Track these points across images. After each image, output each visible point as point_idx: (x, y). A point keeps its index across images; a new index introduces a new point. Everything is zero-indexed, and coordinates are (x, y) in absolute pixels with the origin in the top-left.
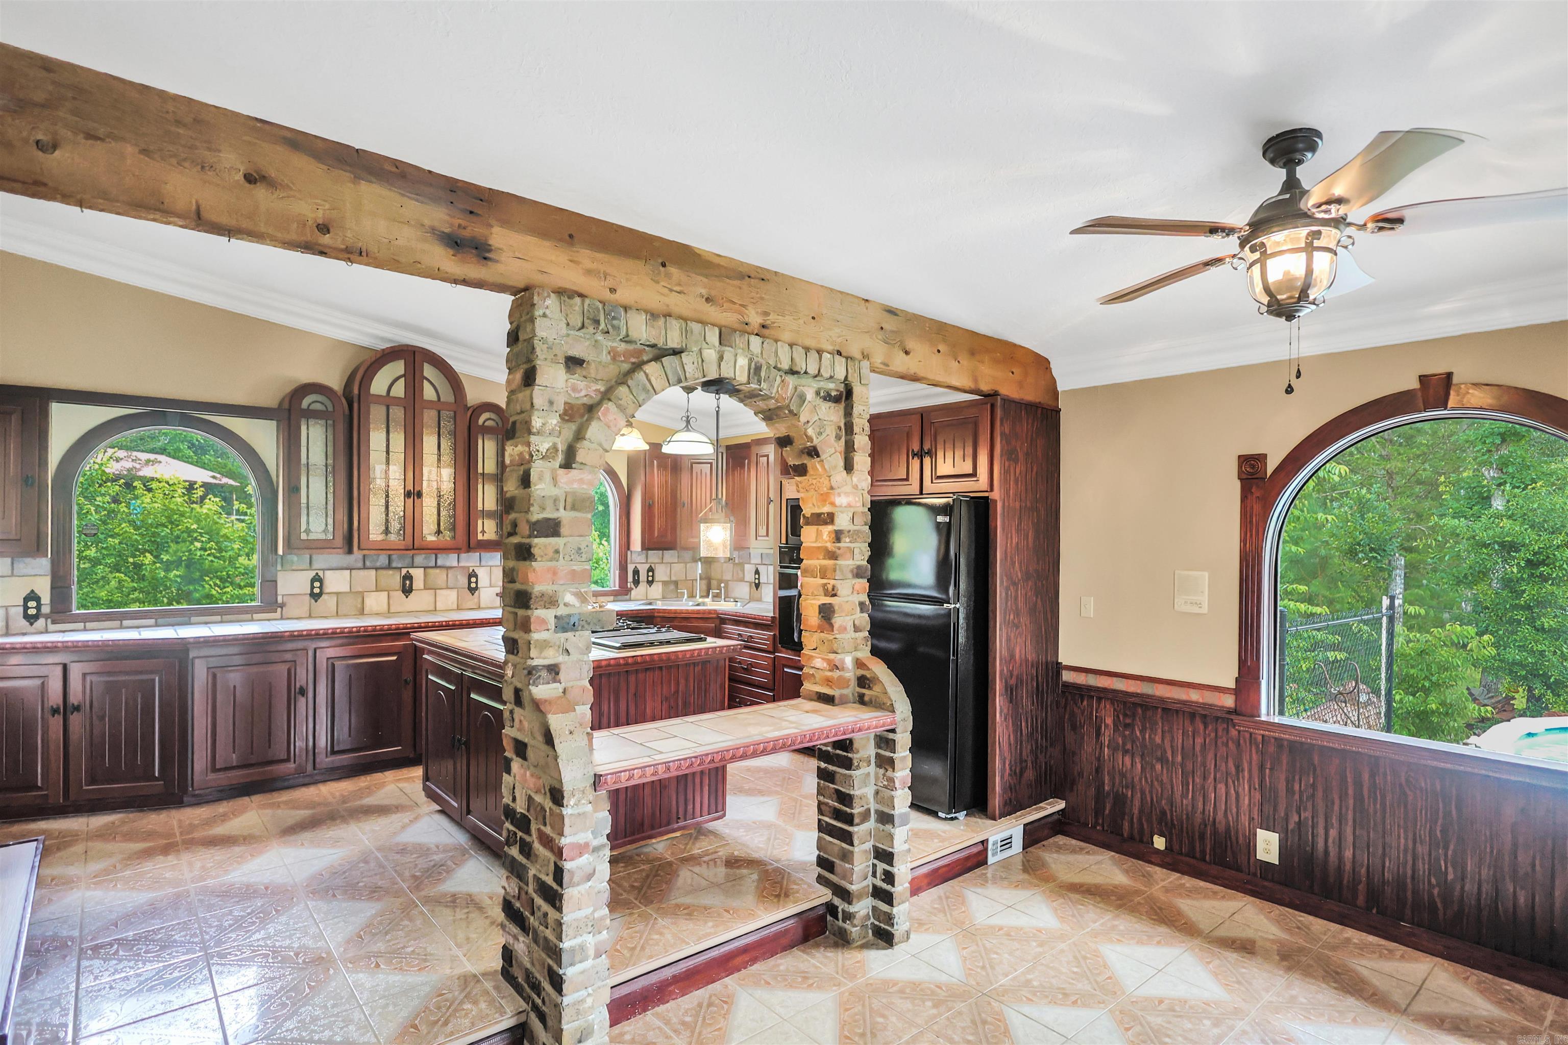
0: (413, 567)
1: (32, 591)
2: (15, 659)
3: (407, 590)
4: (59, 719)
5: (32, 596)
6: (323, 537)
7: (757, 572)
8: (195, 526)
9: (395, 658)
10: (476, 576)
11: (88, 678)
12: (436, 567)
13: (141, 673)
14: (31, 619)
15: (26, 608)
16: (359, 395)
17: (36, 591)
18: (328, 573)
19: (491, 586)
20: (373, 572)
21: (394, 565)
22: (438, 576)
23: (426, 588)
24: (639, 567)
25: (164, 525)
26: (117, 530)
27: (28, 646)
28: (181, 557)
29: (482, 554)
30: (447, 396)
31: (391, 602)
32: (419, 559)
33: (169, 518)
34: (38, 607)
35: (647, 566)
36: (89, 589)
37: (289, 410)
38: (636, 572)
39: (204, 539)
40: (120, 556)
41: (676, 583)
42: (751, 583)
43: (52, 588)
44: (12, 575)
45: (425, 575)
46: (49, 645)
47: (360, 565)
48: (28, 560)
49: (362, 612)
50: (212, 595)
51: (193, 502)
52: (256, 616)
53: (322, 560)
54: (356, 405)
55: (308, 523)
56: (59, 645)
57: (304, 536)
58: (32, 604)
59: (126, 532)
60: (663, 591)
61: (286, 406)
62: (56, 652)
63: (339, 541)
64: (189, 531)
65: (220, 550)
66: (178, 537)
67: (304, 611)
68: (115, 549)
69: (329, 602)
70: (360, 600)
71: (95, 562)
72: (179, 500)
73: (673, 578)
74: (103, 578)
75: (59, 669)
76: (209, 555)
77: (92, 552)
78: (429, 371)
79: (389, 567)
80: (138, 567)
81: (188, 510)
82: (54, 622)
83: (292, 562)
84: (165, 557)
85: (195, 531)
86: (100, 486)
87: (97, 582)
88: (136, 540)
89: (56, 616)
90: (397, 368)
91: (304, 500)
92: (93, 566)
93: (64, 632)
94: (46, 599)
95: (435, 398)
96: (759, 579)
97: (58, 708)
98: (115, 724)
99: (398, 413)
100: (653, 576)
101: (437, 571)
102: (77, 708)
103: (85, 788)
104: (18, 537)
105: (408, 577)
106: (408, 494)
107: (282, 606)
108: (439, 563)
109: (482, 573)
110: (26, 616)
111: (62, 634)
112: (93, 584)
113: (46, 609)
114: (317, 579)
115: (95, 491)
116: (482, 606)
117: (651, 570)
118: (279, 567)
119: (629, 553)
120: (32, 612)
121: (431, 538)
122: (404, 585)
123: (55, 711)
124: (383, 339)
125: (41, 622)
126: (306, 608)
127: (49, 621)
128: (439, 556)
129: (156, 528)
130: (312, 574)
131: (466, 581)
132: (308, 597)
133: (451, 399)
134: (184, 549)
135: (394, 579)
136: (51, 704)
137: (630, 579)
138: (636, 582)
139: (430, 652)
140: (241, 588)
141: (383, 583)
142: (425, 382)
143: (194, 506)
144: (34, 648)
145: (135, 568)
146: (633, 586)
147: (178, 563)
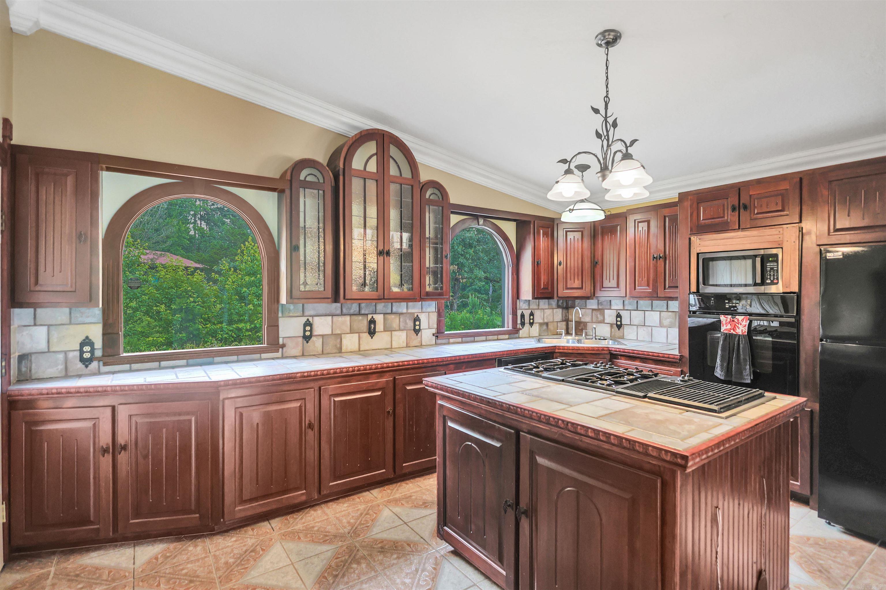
0: (376, 314)
1: (87, 337)
2: (70, 402)
3: (372, 333)
4: (109, 458)
5: (87, 342)
6: (316, 288)
7: (619, 316)
8: (190, 288)
9: (379, 393)
10: (419, 320)
11: (134, 419)
12: (392, 313)
13: (180, 414)
14: (86, 362)
15: (82, 352)
16: (344, 169)
17: (90, 338)
18: (316, 318)
19: (429, 328)
20: (348, 318)
21: (363, 312)
22: (394, 321)
23: (385, 330)
24: (524, 312)
25: (172, 288)
26: (146, 292)
27: (82, 390)
28: (182, 307)
29: (423, 302)
30: (407, 174)
31: (361, 342)
32: (380, 306)
33: (175, 284)
34: (92, 352)
35: (529, 311)
36: (132, 325)
37: (291, 181)
38: (523, 316)
39: (195, 296)
40: (148, 306)
41: (547, 324)
42: (612, 325)
43: (104, 334)
44: (70, 323)
45: (385, 319)
46: (100, 389)
47: (339, 312)
48: (83, 310)
49: (339, 351)
50: (199, 329)
51: (188, 275)
52: (264, 356)
53: (312, 308)
54: (341, 178)
55: (305, 276)
56: (109, 389)
57: (302, 288)
58: (87, 348)
59: (152, 292)
60: (540, 330)
61: (288, 177)
62: (107, 395)
63: (329, 293)
64: (186, 291)
65: (204, 302)
66: (181, 294)
67: (297, 351)
68: (146, 302)
69: (316, 343)
70: (339, 340)
71: (135, 310)
72: (181, 273)
73: (546, 321)
74: (139, 319)
75: (109, 411)
76: (197, 305)
77: (133, 304)
78: (393, 151)
79: (359, 314)
80: (158, 312)
81: (185, 279)
82: (105, 364)
83: (290, 310)
84: (173, 307)
85: (190, 291)
86: (138, 266)
87: (136, 321)
88: (158, 297)
89: (106, 359)
90: (371, 148)
91: (302, 258)
92: (134, 312)
93: (114, 373)
94: (98, 344)
95: (398, 174)
96: (621, 321)
97: (108, 448)
98: (157, 462)
99: (372, 186)
100: (533, 319)
101: (393, 316)
102: (124, 448)
103: (131, 521)
104: (73, 289)
105: (372, 322)
106: (380, 253)
107: (283, 346)
108: (394, 310)
109: (423, 317)
110: (82, 360)
111: (111, 376)
112: (134, 322)
113: (98, 353)
114: (308, 324)
115: (135, 268)
116: (424, 343)
117: (532, 314)
118: (280, 315)
119: (518, 301)
120: (87, 355)
121: (396, 290)
122: (370, 328)
123: (105, 451)
124: (354, 127)
125: (94, 365)
126: (300, 348)
127: (101, 363)
128: (394, 304)
129: (168, 289)
130: (304, 319)
131: (412, 324)
132: (301, 339)
133: (410, 176)
134: (184, 302)
135: (363, 323)
136: (101, 444)
137: (519, 321)
138: (523, 324)
139: (443, 397)
140: (214, 324)
141: (355, 326)
142: (391, 161)
143: (189, 276)
144: (86, 392)
145: (157, 313)
146: (521, 327)
147: (181, 310)
